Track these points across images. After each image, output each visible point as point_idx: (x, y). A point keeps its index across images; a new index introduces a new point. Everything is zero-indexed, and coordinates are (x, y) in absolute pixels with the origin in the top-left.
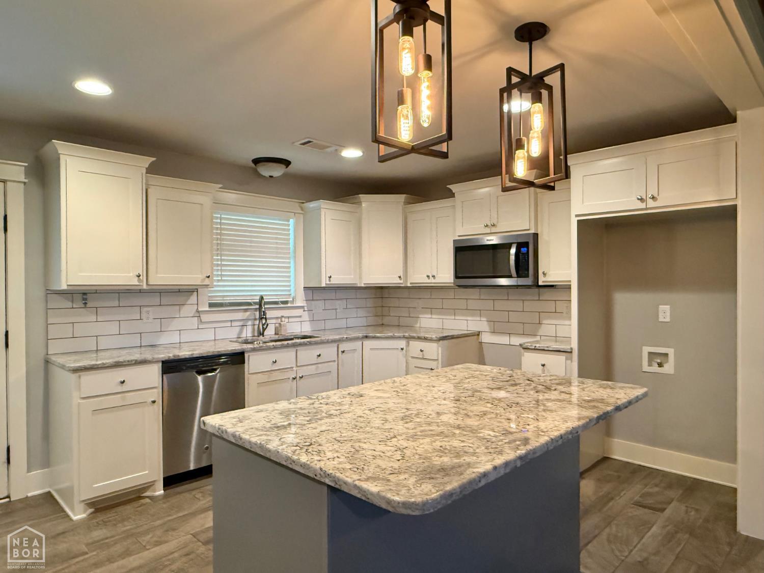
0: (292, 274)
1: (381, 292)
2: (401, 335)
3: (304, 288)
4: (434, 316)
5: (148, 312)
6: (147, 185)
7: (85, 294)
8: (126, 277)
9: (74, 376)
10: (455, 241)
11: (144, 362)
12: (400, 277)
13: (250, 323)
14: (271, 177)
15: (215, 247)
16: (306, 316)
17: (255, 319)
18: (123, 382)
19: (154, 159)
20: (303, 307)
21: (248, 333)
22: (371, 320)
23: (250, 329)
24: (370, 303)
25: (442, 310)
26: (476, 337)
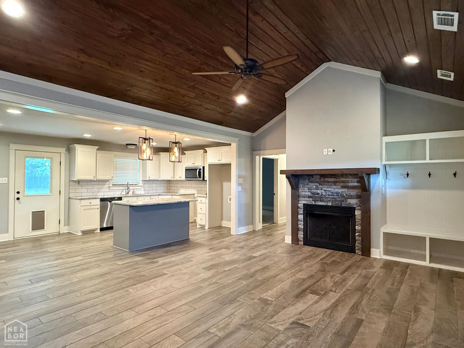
0: (138, 176)
1: (169, 181)
2: (170, 194)
3: (142, 180)
4: (183, 189)
5: (95, 187)
6: (97, 153)
7: (79, 181)
8: (91, 177)
9: (79, 201)
10: (185, 167)
11: (96, 198)
12: (172, 177)
13: (124, 190)
14: (131, 149)
15: (114, 168)
16: (142, 189)
17: (126, 189)
18: (90, 203)
19: (98, 147)
20: (141, 186)
21: (124, 193)
22: (166, 191)
23: (124, 192)
24: (165, 185)
25: (186, 187)
26: (193, 195)
